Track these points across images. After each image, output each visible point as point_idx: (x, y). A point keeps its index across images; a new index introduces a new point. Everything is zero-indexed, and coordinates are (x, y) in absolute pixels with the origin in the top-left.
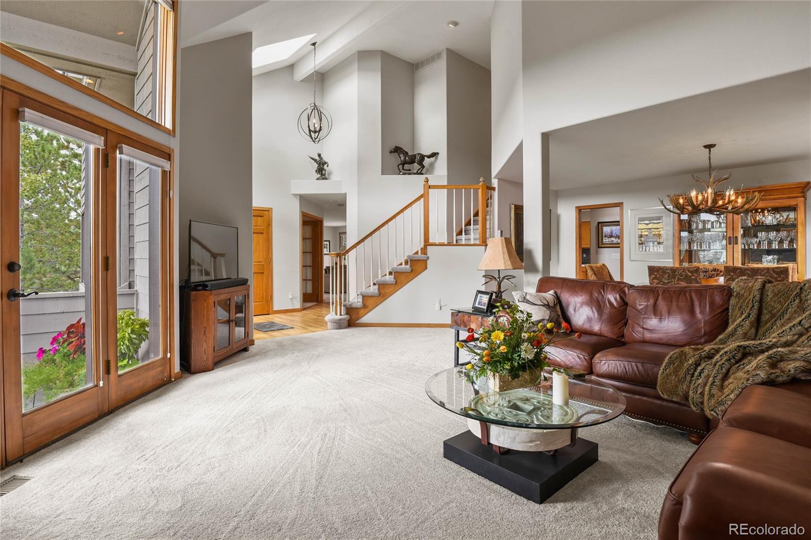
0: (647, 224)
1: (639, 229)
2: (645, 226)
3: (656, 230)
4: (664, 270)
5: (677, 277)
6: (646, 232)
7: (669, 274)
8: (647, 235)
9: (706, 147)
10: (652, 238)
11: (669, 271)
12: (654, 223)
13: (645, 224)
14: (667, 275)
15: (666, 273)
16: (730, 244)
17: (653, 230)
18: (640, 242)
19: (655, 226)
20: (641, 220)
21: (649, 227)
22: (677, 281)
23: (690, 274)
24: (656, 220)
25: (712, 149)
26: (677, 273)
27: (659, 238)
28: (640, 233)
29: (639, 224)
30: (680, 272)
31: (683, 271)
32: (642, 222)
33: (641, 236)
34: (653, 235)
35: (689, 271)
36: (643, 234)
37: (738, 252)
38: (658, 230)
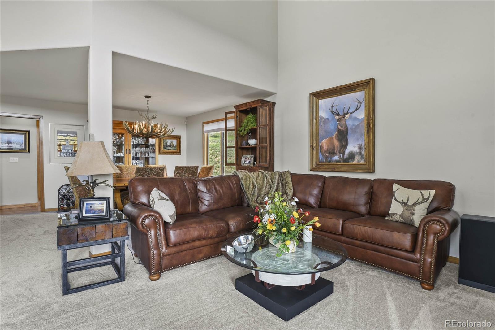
0: (65, 136)
1: (58, 139)
2: (64, 138)
3: (72, 141)
4: (146, 169)
5: (153, 173)
6: (64, 142)
7: (149, 172)
8: (65, 144)
9: (146, 97)
10: (69, 147)
11: (149, 170)
12: (71, 136)
13: (63, 136)
14: (147, 172)
15: (147, 171)
16: (127, 153)
17: (70, 141)
18: (59, 149)
19: (72, 138)
20: (59, 132)
21: (66, 139)
22: (153, 176)
23: (160, 171)
24: (72, 134)
25: (149, 99)
26: (153, 171)
27: (74, 147)
28: (59, 143)
29: (58, 135)
30: (155, 170)
31: (157, 170)
32: (61, 134)
33: (60, 145)
34: (70, 145)
35: (160, 169)
36: (61, 143)
37: (130, 158)
38: (74, 141)
